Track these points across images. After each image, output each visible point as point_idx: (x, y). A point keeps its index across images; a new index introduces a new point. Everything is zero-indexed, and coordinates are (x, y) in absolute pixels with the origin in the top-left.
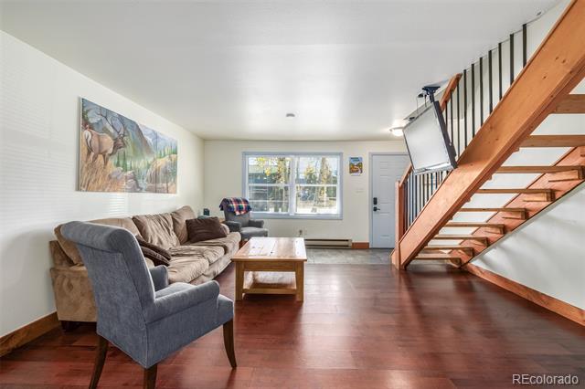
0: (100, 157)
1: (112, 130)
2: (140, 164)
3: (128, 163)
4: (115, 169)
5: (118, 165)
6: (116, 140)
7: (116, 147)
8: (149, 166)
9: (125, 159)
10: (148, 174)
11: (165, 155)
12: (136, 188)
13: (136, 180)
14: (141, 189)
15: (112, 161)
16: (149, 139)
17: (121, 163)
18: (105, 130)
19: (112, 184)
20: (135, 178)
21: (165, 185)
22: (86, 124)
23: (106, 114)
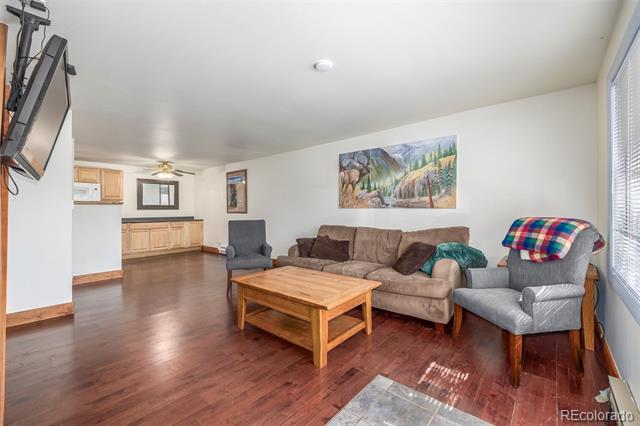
0: (350, 186)
1: (358, 165)
2: (386, 182)
3: (372, 185)
4: (361, 192)
5: (363, 188)
6: (361, 171)
7: (361, 175)
8: (397, 182)
9: (369, 183)
10: (397, 189)
11: (424, 164)
12: (382, 204)
13: (381, 198)
14: (387, 205)
15: (358, 187)
16: (398, 156)
17: (366, 186)
18: (354, 167)
19: (359, 202)
20: (379, 196)
21: (427, 199)
22: (342, 168)
23: (353, 156)
